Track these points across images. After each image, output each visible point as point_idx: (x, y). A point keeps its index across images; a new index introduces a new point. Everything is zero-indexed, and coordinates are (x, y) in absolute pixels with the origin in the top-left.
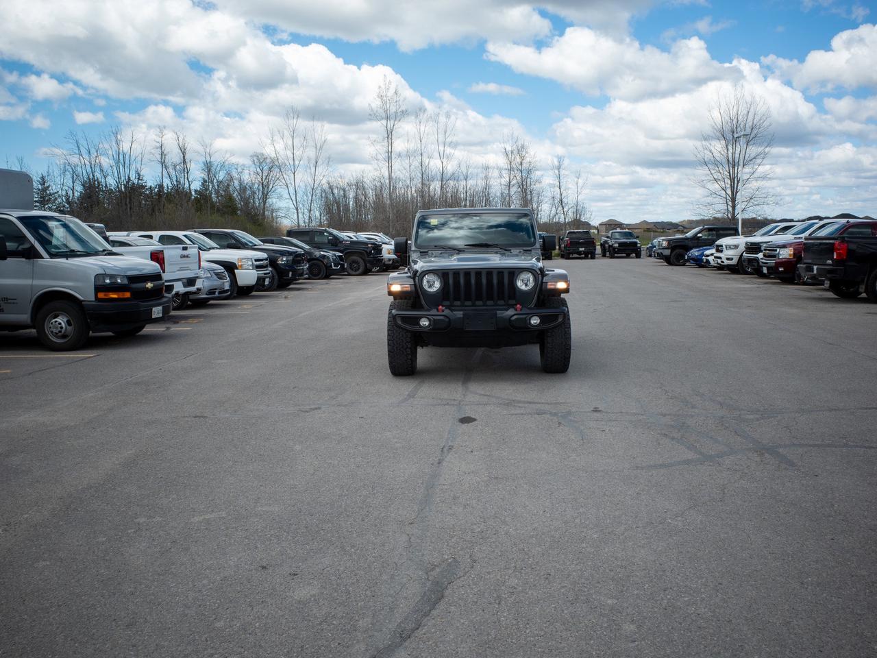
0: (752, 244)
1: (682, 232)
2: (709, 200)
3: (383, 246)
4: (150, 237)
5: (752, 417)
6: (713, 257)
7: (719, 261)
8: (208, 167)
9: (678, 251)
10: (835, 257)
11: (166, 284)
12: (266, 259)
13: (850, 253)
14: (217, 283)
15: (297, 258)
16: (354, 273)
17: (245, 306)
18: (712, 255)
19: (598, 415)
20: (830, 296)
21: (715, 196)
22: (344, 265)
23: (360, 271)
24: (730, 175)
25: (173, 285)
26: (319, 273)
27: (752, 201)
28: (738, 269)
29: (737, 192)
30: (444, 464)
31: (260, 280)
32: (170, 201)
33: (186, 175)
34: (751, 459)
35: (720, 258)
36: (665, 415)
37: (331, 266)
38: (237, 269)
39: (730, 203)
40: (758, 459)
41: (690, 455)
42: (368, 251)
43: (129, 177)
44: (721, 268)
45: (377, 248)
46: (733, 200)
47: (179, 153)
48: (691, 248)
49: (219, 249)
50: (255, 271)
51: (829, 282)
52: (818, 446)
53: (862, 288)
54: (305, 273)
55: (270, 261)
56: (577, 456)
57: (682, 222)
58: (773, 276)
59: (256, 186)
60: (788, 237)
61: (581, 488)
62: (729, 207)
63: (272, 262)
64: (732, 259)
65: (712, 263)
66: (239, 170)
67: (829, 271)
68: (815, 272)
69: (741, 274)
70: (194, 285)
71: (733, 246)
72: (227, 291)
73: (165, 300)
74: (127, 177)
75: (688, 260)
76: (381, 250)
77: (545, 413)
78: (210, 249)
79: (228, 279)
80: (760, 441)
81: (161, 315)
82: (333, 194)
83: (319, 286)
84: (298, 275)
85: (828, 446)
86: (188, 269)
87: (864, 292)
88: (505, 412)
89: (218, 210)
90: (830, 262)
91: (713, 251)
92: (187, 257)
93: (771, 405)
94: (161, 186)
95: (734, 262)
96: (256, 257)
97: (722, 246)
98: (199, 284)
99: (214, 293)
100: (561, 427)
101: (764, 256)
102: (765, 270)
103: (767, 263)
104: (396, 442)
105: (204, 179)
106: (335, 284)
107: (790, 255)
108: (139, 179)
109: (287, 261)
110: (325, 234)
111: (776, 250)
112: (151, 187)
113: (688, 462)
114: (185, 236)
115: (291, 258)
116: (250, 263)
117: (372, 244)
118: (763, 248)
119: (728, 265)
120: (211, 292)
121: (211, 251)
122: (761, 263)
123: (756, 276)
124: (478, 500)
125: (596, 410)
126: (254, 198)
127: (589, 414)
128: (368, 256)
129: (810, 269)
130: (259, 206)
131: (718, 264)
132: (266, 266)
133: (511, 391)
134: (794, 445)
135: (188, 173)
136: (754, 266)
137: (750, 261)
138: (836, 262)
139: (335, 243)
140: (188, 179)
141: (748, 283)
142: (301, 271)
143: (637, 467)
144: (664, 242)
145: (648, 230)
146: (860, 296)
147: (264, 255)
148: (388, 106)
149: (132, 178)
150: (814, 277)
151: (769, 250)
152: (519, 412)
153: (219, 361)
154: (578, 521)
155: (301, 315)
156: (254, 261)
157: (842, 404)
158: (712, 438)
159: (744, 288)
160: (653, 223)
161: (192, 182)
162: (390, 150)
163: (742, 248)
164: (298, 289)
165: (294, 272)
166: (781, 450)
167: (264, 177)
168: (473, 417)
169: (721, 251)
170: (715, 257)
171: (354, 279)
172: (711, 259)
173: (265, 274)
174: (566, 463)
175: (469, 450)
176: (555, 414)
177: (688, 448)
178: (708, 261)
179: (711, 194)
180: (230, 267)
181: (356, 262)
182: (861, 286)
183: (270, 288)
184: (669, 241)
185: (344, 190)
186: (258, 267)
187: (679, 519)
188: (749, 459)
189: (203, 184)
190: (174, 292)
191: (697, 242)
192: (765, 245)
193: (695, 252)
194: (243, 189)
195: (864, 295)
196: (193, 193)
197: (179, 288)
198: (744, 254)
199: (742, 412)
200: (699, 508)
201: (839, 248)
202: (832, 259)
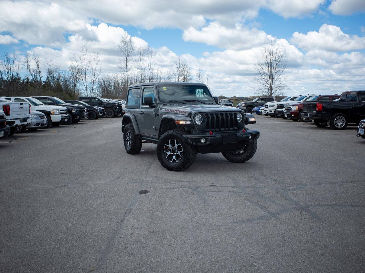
0: (280, 105)
1: (250, 101)
2: (261, 87)
3: (123, 105)
4: (10, 99)
5: (291, 188)
6: (264, 110)
7: (266, 112)
8: (50, 71)
9: (249, 108)
10: (317, 110)
11: (7, 121)
12: (66, 110)
13: (323, 108)
14: (40, 120)
15: (81, 110)
16: (109, 117)
17: (54, 131)
18: (263, 109)
19: (214, 188)
20: (314, 127)
21: (263, 85)
22: (104, 113)
23: (112, 115)
24: (269, 77)
25: (14, 121)
26: (93, 116)
27: (278, 88)
28: (274, 115)
29: (272, 84)
30: (125, 222)
31: (63, 119)
32: (31, 86)
33: (39, 74)
34: (296, 215)
35: (267, 111)
36: (247, 187)
37: (98, 113)
38: (52, 114)
39: (270, 89)
40: (299, 215)
41: (263, 213)
42: (116, 107)
43: (13, 75)
44: (267, 115)
45: (120, 106)
46: (271, 87)
47: (36, 65)
48: (254, 107)
49: (44, 105)
50: (60, 115)
51: (314, 121)
52: (329, 205)
53: (328, 123)
54: (85, 116)
55: (68, 111)
56: (201, 215)
57: (250, 97)
58: (289, 118)
59: (71, 80)
60: (295, 102)
61: (202, 239)
62: (269, 90)
63: (69, 111)
64: (271, 111)
65: (263, 113)
66: (64, 73)
67: (315, 116)
68: (308, 116)
69: (276, 117)
70: (26, 121)
71: (272, 105)
72: (45, 124)
73: (6, 128)
74: (12, 75)
75: (253, 112)
76: (122, 107)
77: (185, 187)
78: (39, 105)
79: (46, 119)
80: (298, 203)
81: (3, 136)
82: (105, 84)
83: (92, 122)
84: (82, 117)
85: (334, 205)
86: (23, 114)
87: (329, 125)
88: (165, 187)
89: (53, 90)
90: (315, 112)
91: (264, 108)
92: (23, 108)
93: (300, 181)
94: (28, 79)
95: (273, 112)
96: (61, 109)
97: (267, 106)
98: (29, 121)
99: (39, 125)
100: (193, 196)
101: (286, 109)
102: (286, 116)
103: (287, 113)
104: (101, 207)
105: (47, 76)
106: (100, 121)
107: (296, 109)
108: (17, 76)
109: (77, 111)
110: (97, 100)
111: (290, 107)
112: (23, 79)
113: (262, 218)
114: (27, 99)
115: (78, 110)
116: (58, 112)
117: (117, 104)
118: (285, 106)
119: (270, 114)
120: (37, 124)
121: (39, 106)
122: (284, 113)
123: (282, 118)
124: (139, 250)
125: (212, 185)
126: (70, 85)
127: (208, 187)
128: (116, 110)
129: (306, 115)
130: (72, 88)
131: (266, 113)
132: (66, 113)
133: (170, 174)
134: (317, 205)
135: (40, 73)
136: (281, 114)
137: (280, 112)
138: (317, 112)
139: (101, 103)
140: (40, 76)
141: (279, 121)
142: (83, 115)
143: (234, 222)
144: (243, 104)
145: (236, 100)
146: (327, 127)
147: (65, 108)
148: (126, 46)
149: (14, 75)
150: (308, 119)
151: (288, 107)
152: (172, 187)
153: (26, 159)
154: (198, 265)
155: (78, 136)
156: (60, 111)
157: (335, 180)
158: (273, 201)
159: (278, 123)
160: (238, 97)
161: (41, 77)
162: (127, 64)
163: (276, 106)
164: (82, 124)
165: (80, 116)
166: (310, 209)
167: (75, 76)
168: (147, 190)
169: (267, 108)
170: (265, 110)
171: (109, 119)
172: (263, 111)
173: (65, 117)
174: (194, 220)
175: (141, 212)
176: (191, 188)
177: (261, 208)
178: (261, 112)
179: (262, 85)
180: (48, 114)
181: (111, 112)
182: (328, 122)
183: (68, 123)
184: (245, 104)
185: (109, 82)
186: (61, 113)
187: (261, 262)
188: (294, 215)
189: (47, 79)
190: (15, 125)
191: (257, 104)
192: (286, 105)
193: (256, 108)
194: (65, 81)
195: (329, 126)
196: (42, 82)
197: (18, 122)
198: (277, 109)
199: (287, 185)
200: (272, 252)
201: (319, 105)
202: (316, 110)
